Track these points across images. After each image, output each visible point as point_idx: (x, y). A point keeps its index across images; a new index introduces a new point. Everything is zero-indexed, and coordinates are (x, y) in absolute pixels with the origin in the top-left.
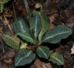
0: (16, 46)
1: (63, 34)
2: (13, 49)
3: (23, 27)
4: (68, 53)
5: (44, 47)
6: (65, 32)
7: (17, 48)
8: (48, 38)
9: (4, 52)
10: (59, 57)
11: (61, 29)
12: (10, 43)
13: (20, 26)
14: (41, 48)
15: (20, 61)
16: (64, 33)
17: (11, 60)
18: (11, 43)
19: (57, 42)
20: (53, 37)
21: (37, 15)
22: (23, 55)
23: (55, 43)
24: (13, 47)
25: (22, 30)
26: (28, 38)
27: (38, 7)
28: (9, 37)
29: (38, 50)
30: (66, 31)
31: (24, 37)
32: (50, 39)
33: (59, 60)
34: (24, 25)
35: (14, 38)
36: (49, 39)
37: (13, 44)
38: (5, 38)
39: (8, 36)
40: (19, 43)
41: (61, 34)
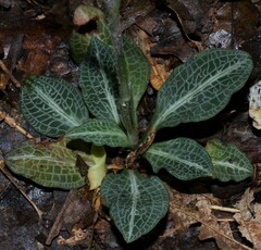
0: (69, 177)
1: (226, 77)
2: (68, 191)
3: (61, 106)
4: (236, 131)
5: (170, 143)
6: (230, 67)
7: (77, 184)
8: (172, 108)
9: (40, 213)
10: (227, 154)
11: (211, 63)
12: (49, 178)
13: (47, 106)
14: (163, 150)
15: (135, 221)
16: (227, 72)
17: (79, 231)
18: (53, 174)
19: (218, 111)
20: (192, 101)
21: (97, 47)
22: (123, 196)
23: (211, 116)
24: (64, 185)
25: (59, 117)
26: (108, 137)
27: (88, 20)
28: (37, 158)
29: (154, 160)
30: (232, 63)
31: (94, 137)
32: (182, 108)
33: (232, 166)
34: (59, 97)
35: (54, 155)
36: (178, 110)
37: (59, 175)
38: (26, 166)
39: (31, 156)
40: (73, 165)
41: (220, 80)
